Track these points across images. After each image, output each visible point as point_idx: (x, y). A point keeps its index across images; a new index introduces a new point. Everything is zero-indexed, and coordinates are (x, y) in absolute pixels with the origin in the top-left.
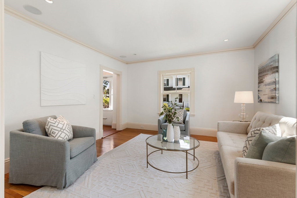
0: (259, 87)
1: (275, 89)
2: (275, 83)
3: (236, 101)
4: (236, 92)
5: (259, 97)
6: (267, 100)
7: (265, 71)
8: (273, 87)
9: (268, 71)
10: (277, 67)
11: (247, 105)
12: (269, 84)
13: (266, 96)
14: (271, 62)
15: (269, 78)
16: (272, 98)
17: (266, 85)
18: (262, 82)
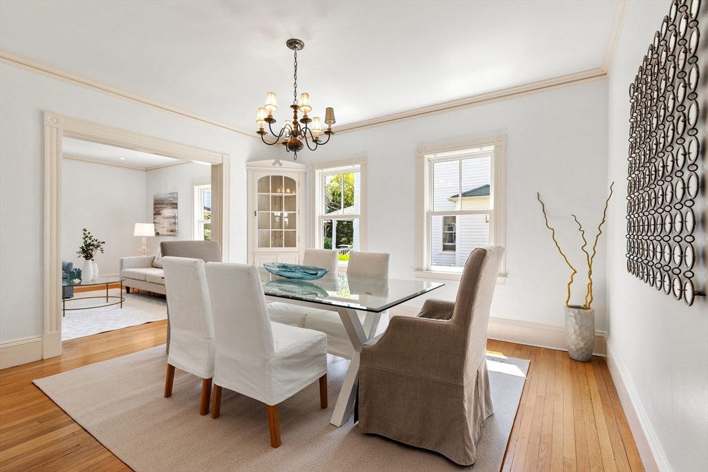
0: (154, 219)
1: (175, 223)
2: (175, 217)
3: (136, 234)
4: (136, 224)
5: (155, 230)
6: (166, 233)
7: (164, 204)
8: (173, 221)
9: (167, 204)
10: (176, 204)
11: (148, 238)
12: (168, 218)
13: (165, 229)
14: (171, 197)
15: (167, 212)
16: (172, 231)
17: (164, 218)
18: (160, 214)
